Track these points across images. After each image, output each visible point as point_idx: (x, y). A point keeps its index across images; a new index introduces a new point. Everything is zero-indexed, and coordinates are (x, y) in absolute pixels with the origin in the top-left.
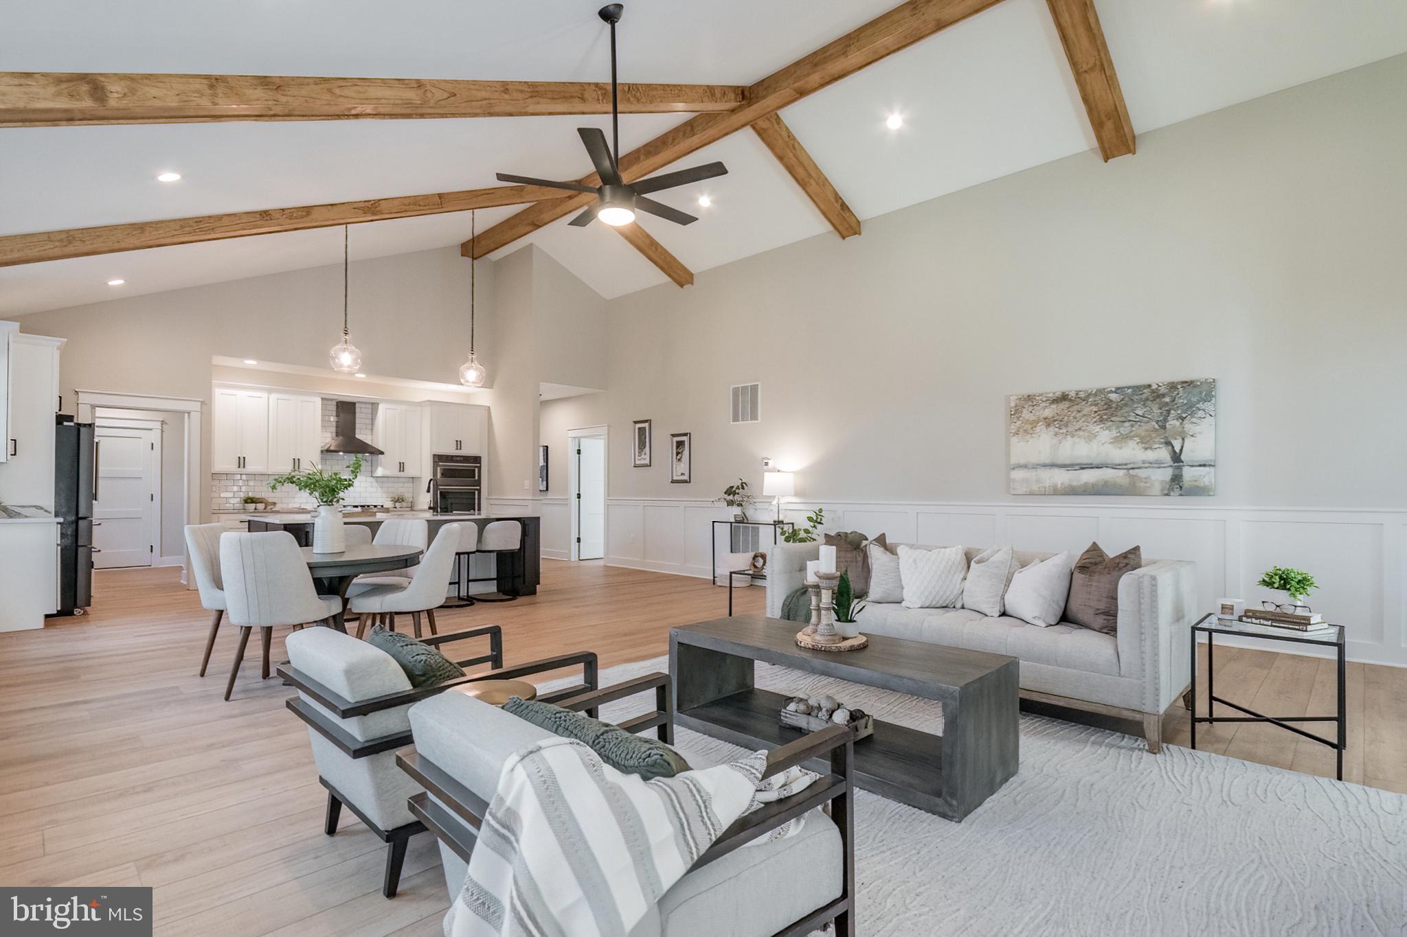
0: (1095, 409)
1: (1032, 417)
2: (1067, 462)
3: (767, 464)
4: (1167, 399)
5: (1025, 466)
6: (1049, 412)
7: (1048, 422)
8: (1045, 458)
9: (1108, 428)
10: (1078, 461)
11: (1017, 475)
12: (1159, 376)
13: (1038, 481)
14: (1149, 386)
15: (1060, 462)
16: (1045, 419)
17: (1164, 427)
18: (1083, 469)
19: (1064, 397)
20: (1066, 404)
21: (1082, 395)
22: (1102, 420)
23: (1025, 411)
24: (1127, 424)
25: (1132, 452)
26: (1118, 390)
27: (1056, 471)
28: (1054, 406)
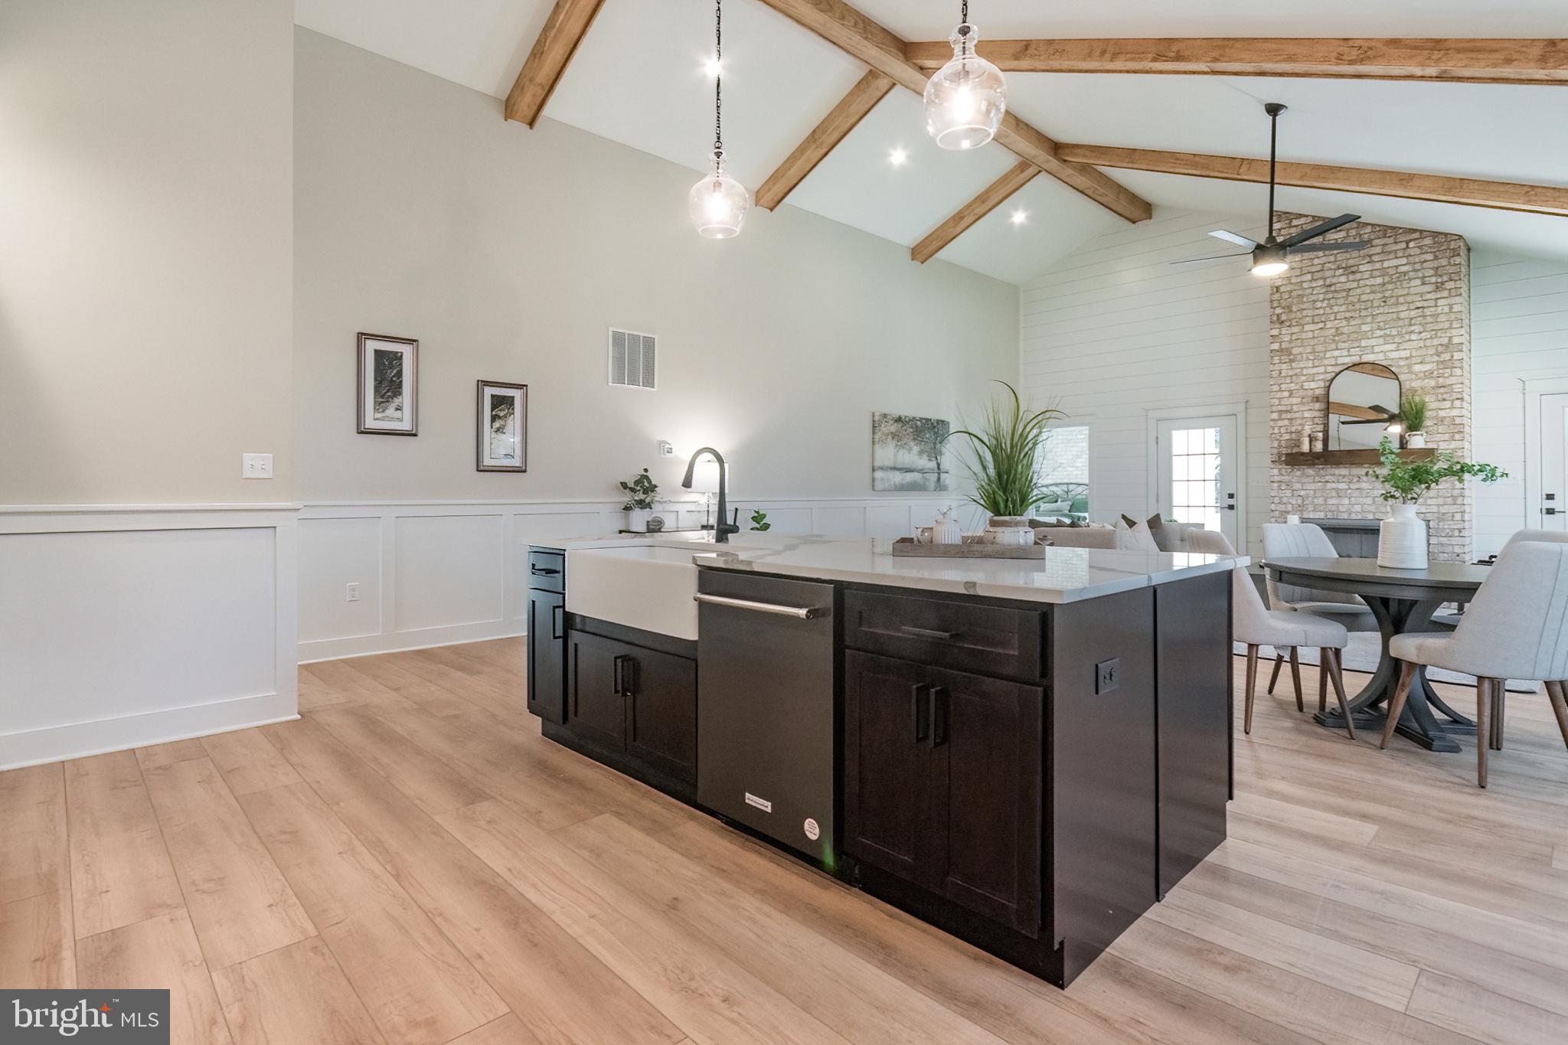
0: (911, 430)
1: (887, 431)
2: (901, 467)
3: (670, 451)
4: (936, 430)
5: (881, 468)
6: (893, 428)
7: (894, 435)
8: (891, 464)
9: (916, 445)
10: (905, 466)
11: (879, 474)
12: (934, 415)
13: (888, 480)
14: (930, 420)
15: (899, 466)
16: (892, 433)
17: (935, 448)
18: (907, 472)
19: (899, 420)
20: (900, 424)
21: (907, 419)
22: (914, 439)
23: (883, 426)
24: (923, 443)
25: (925, 462)
26: (921, 419)
27: (897, 473)
28: (895, 424)
